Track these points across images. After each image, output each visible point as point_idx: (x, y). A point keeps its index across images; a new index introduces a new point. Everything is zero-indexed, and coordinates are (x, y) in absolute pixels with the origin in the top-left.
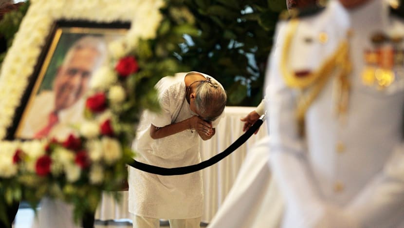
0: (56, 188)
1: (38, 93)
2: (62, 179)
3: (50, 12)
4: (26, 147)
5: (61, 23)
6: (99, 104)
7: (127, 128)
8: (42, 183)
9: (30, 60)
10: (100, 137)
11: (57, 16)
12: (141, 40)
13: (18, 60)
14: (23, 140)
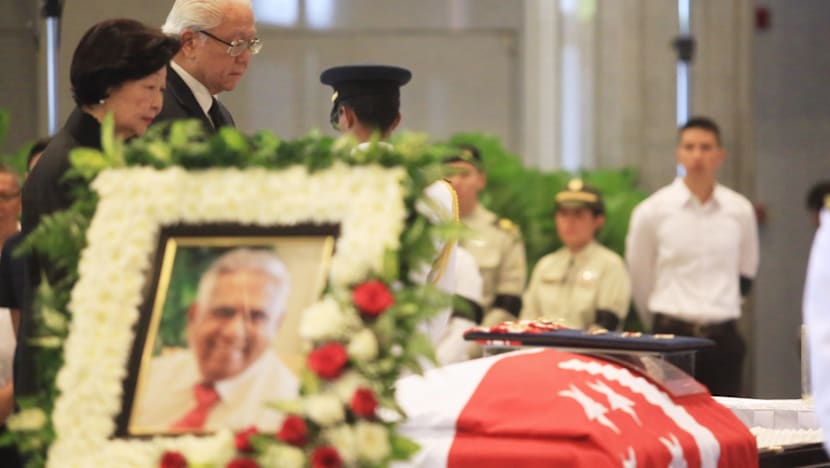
9: (129, 294)
10: (349, 422)
13: (105, 297)
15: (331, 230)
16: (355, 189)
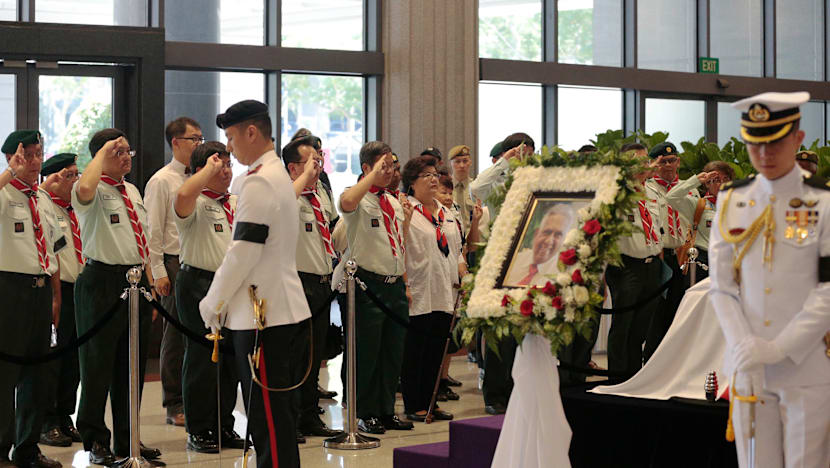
0: (537, 325)
1: (520, 251)
2: (541, 318)
3: (529, 185)
4: (511, 293)
5: (537, 194)
6: (570, 258)
7: (593, 277)
8: (525, 322)
9: (513, 223)
10: (571, 285)
11: (535, 189)
12: (603, 205)
13: (504, 224)
14: (510, 288)
15: (591, 195)
16: (602, 176)
